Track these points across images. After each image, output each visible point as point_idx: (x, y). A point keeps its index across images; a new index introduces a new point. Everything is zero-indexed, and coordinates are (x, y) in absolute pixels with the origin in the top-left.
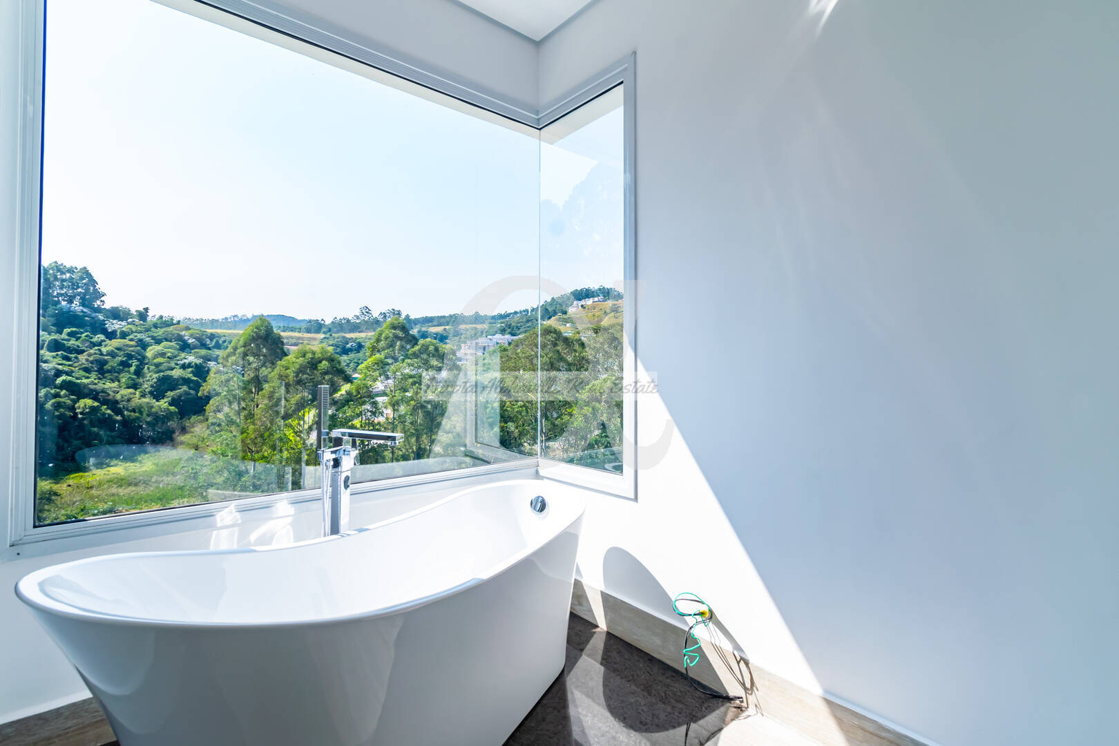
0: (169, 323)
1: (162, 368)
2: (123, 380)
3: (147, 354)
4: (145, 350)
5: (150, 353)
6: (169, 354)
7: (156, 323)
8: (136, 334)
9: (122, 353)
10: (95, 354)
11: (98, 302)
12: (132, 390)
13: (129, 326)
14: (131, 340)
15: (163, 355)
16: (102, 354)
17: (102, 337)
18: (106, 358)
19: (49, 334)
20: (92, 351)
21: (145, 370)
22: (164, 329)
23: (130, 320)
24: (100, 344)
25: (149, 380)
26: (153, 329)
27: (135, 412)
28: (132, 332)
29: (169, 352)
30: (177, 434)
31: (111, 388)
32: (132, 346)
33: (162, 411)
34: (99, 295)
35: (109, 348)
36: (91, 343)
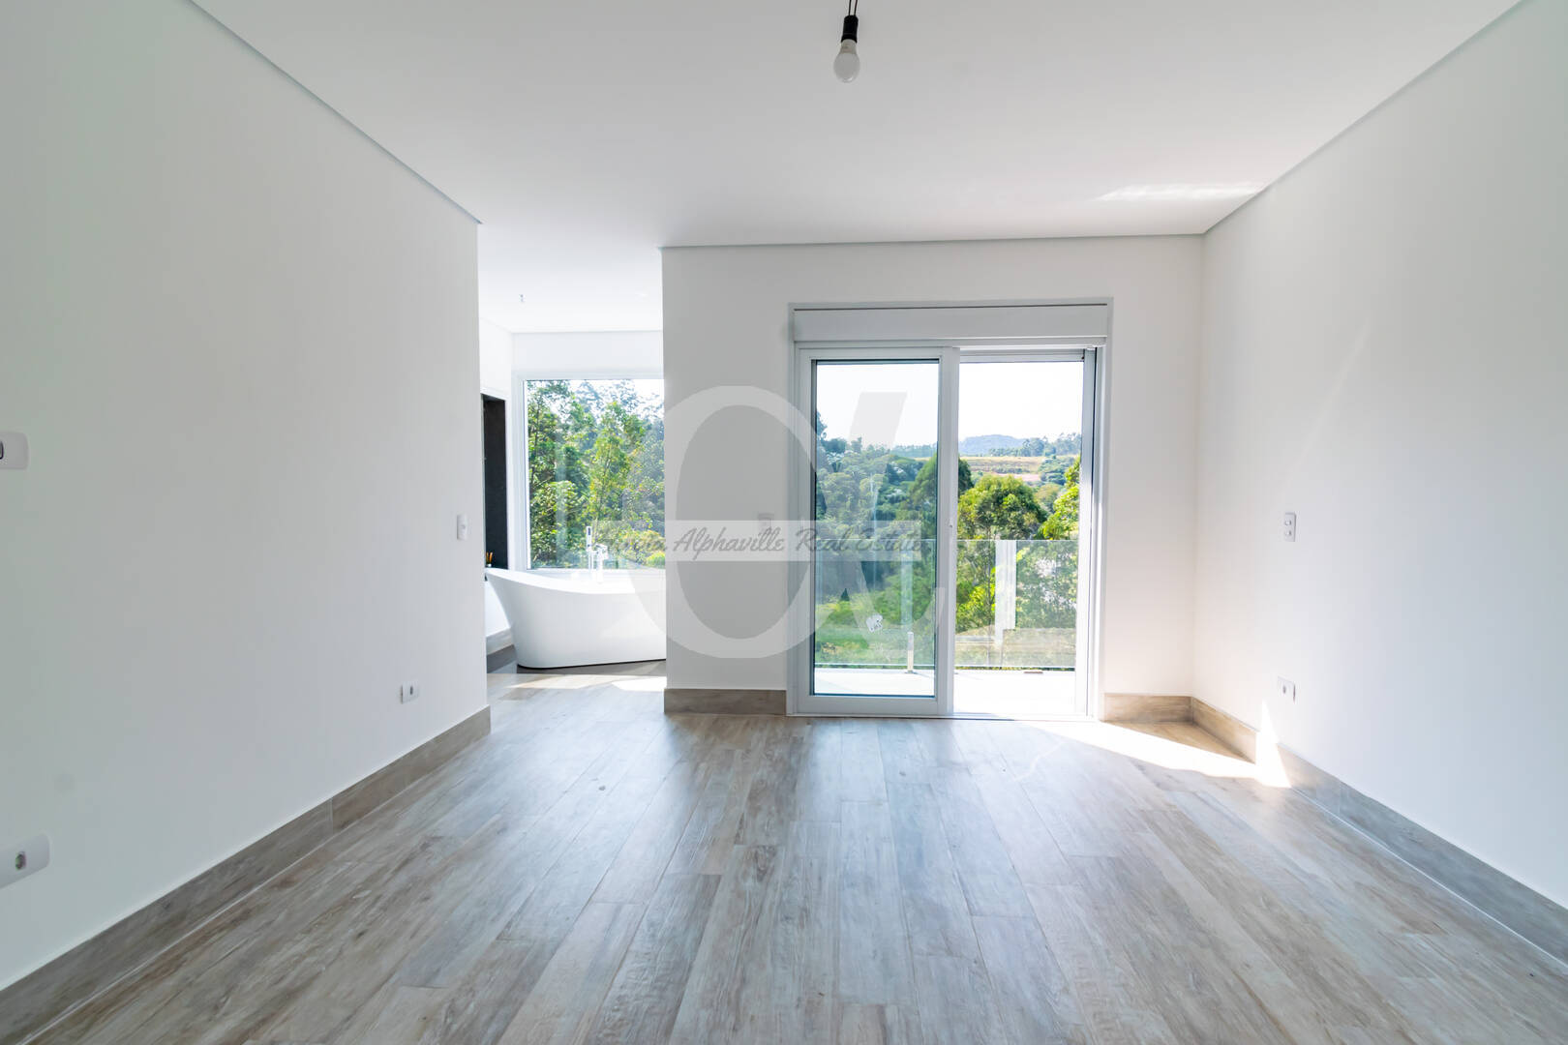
0: (878, 454)
2: (841, 515)
5: (862, 486)
6: (880, 487)
7: (869, 454)
8: (851, 466)
11: (822, 436)
13: (846, 458)
14: (847, 473)
17: (824, 471)
18: (827, 492)
21: (859, 505)
22: (875, 460)
23: (846, 452)
24: (823, 479)
26: (866, 461)
28: (848, 464)
29: (879, 485)
30: (885, 574)
34: (822, 428)
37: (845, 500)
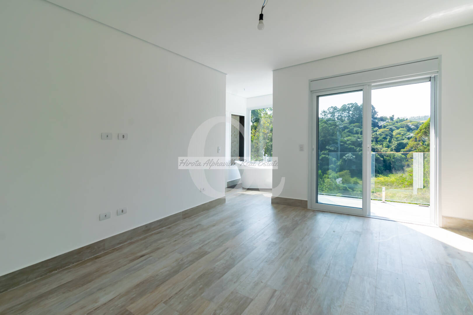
0: (402, 121)
1: (399, 139)
2: (384, 144)
3: (393, 134)
4: (392, 132)
5: (394, 133)
6: (402, 133)
7: (397, 121)
8: (389, 126)
9: (384, 134)
10: (375, 135)
11: (376, 116)
12: (387, 148)
13: (387, 123)
14: (387, 129)
15: (399, 134)
16: (377, 135)
17: (377, 128)
18: (378, 136)
19: (361, 129)
20: (374, 134)
21: (393, 140)
22: (401, 123)
23: (387, 121)
24: (376, 131)
25: (394, 144)
26: (396, 123)
27: (388, 157)
28: (388, 125)
29: (402, 132)
30: (406, 167)
31: (379, 147)
32: (387, 131)
33: (399, 157)
34: (375, 113)
35: (380, 132)
36: (374, 131)
37: (386, 139)
